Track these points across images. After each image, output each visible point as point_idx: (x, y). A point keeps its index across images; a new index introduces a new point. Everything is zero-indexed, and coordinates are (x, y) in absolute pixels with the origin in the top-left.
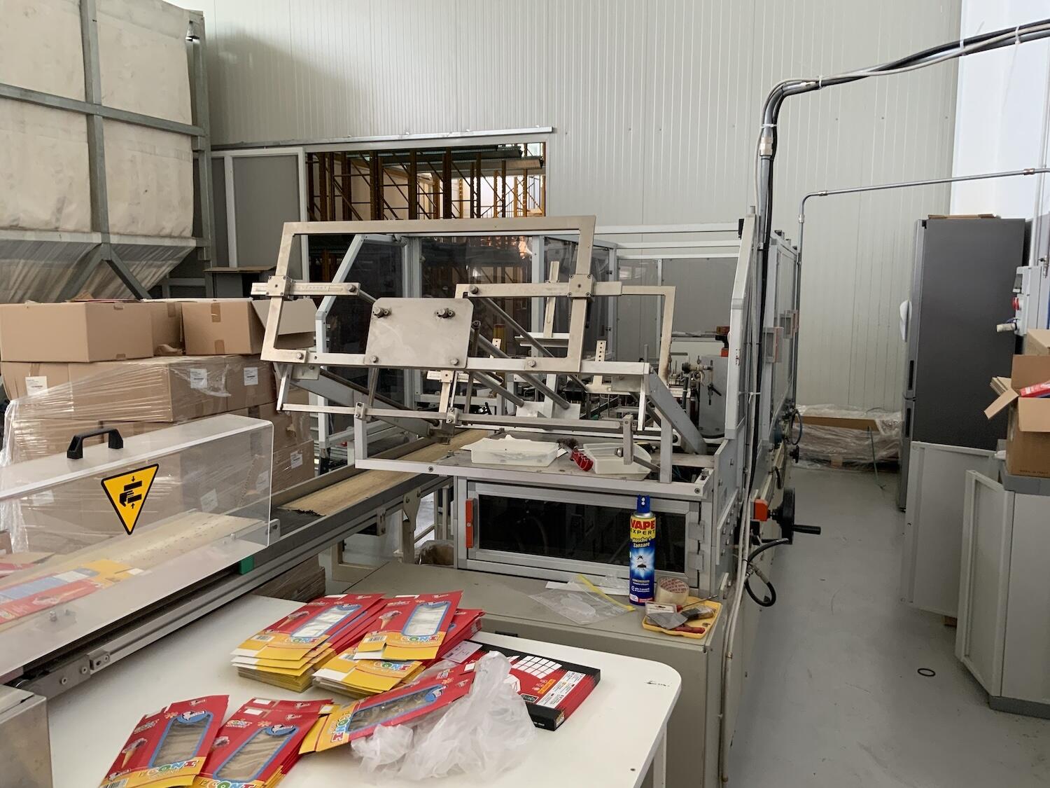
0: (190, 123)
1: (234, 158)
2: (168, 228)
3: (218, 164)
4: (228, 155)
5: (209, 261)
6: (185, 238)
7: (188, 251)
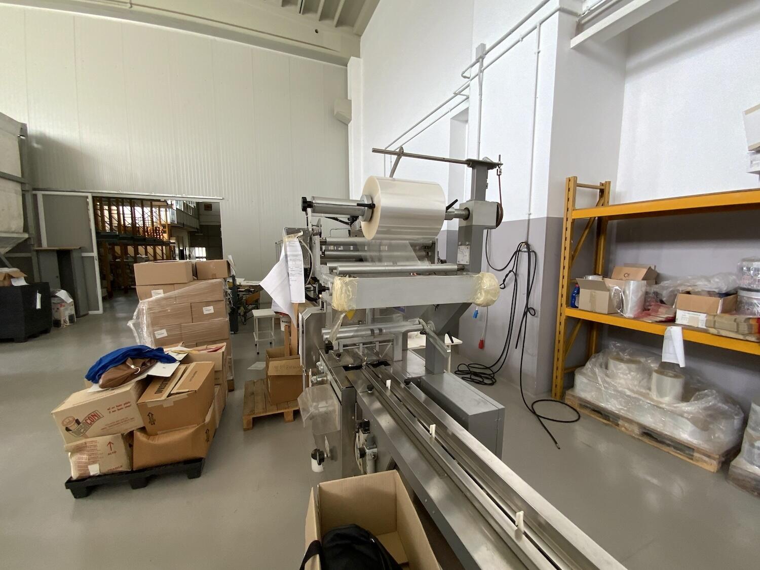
0: (20, 176)
1: (43, 195)
2: (14, 228)
3: (35, 197)
4: (40, 194)
5: (34, 244)
6: (21, 233)
7: (23, 240)
